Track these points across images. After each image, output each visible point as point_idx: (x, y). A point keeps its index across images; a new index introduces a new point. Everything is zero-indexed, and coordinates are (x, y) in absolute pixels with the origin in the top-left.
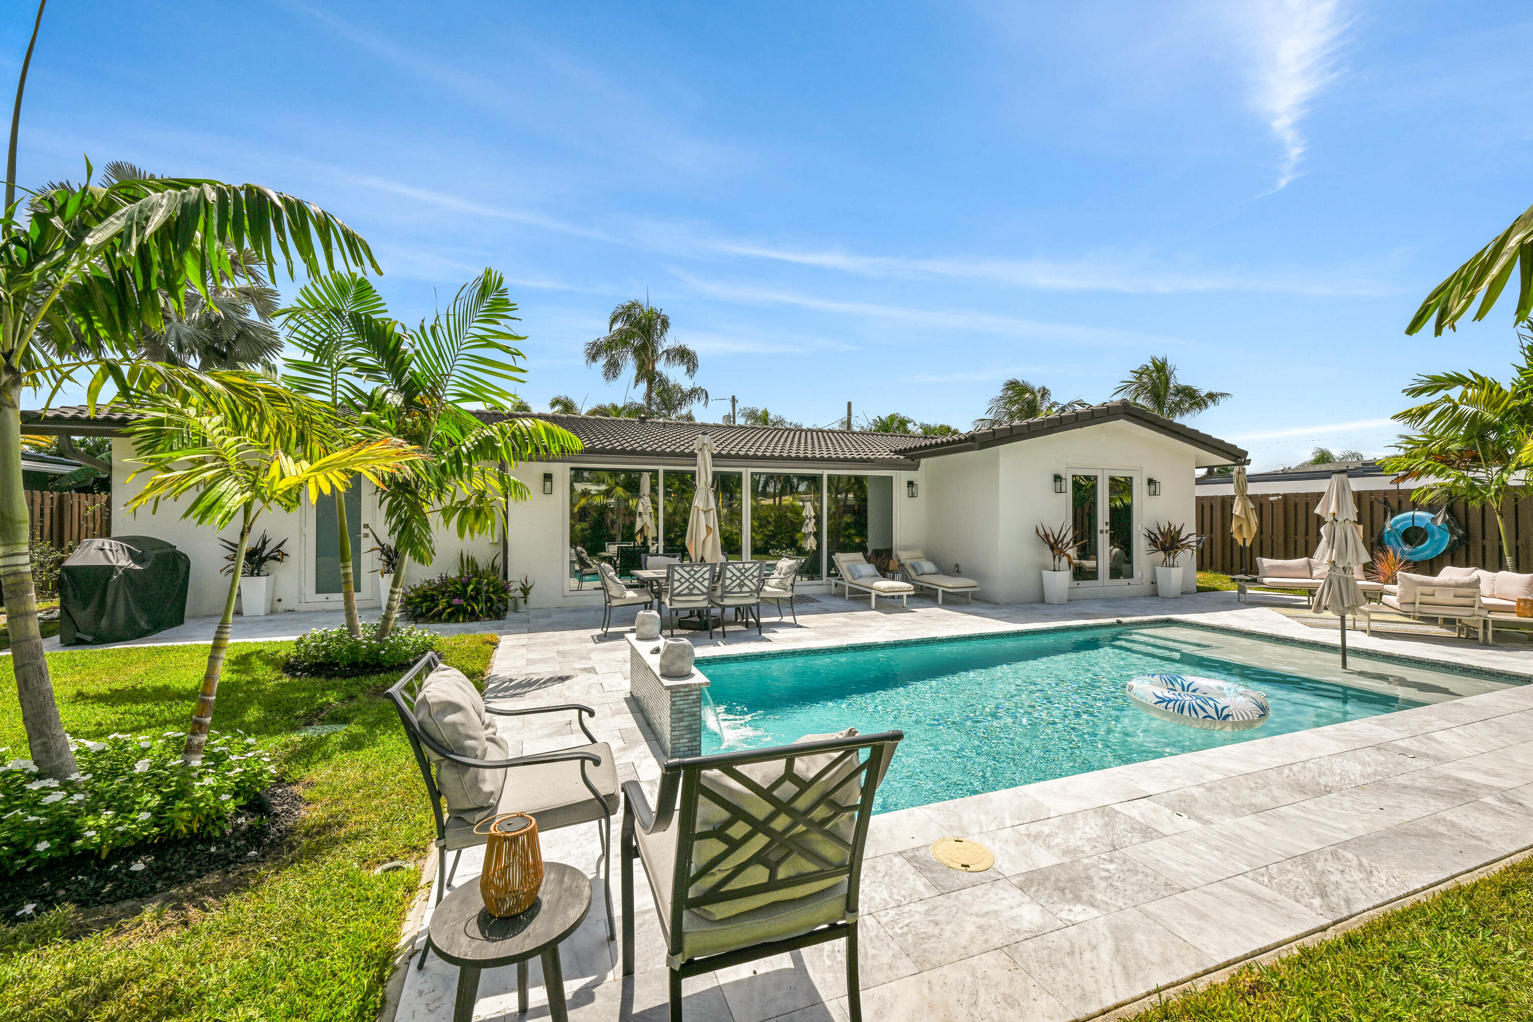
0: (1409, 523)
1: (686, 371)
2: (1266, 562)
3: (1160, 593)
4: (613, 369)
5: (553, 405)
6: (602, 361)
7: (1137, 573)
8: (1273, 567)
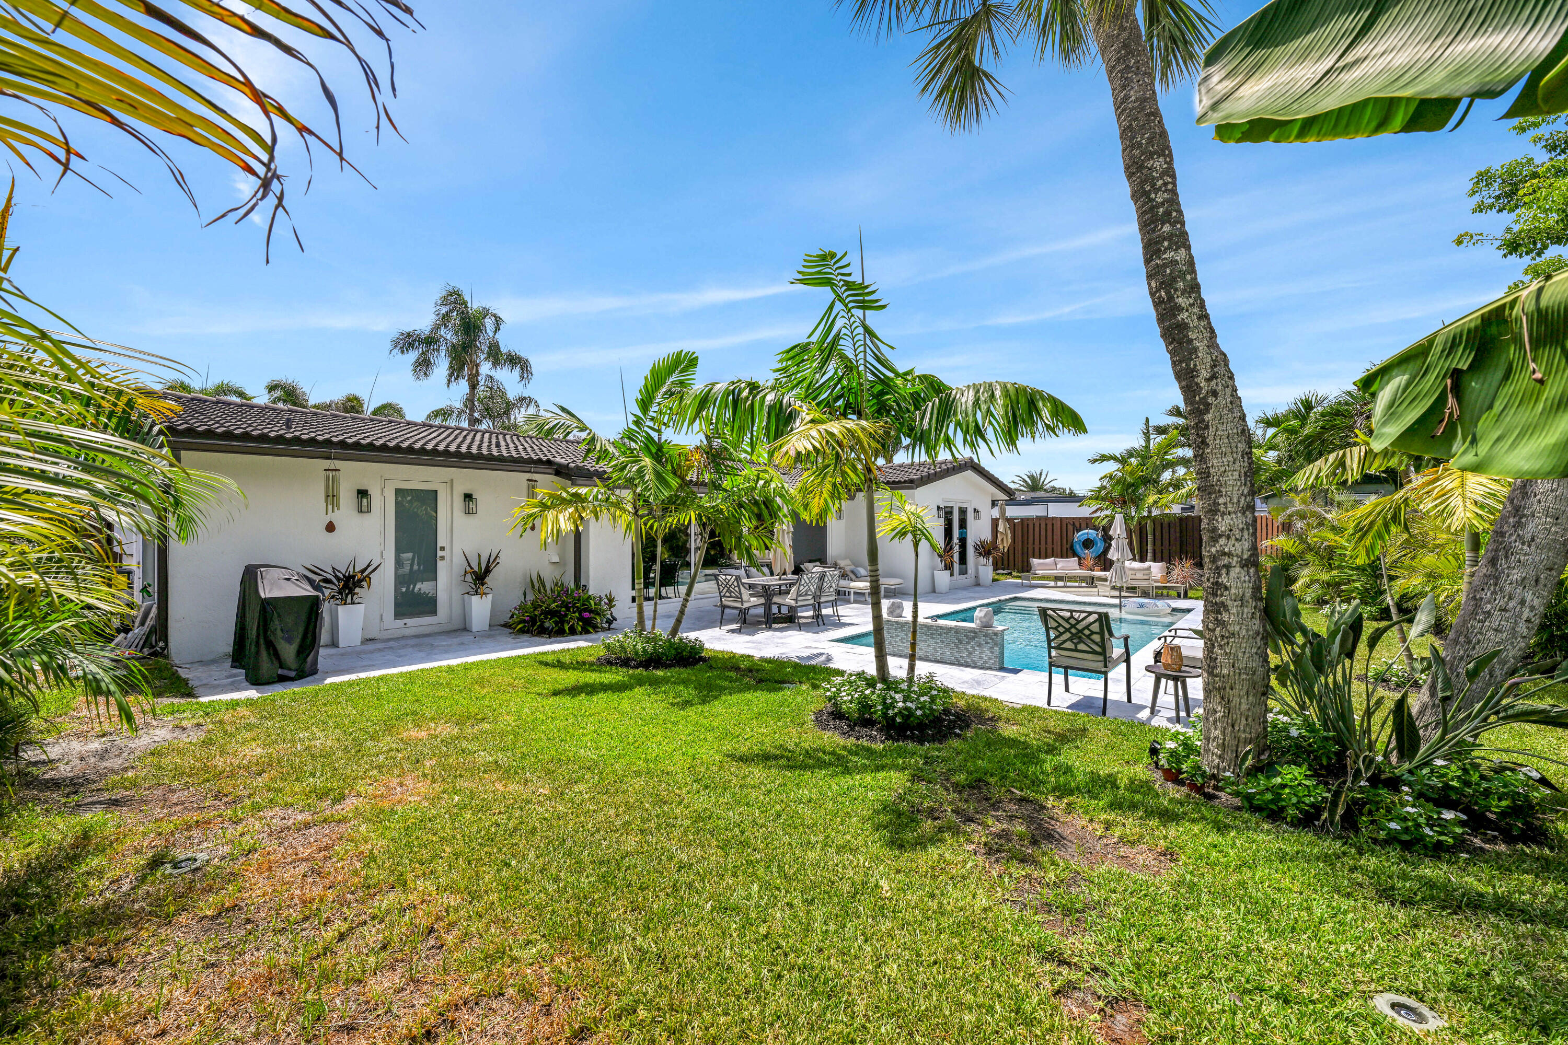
0: (1085, 537)
1: (518, 379)
2: (1035, 561)
3: (981, 582)
4: (423, 366)
5: (272, 388)
6: (413, 355)
7: (969, 571)
8: (1039, 564)
